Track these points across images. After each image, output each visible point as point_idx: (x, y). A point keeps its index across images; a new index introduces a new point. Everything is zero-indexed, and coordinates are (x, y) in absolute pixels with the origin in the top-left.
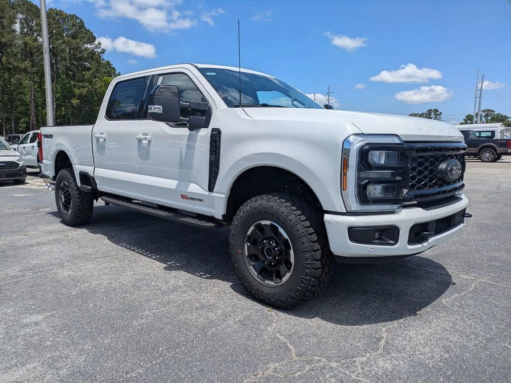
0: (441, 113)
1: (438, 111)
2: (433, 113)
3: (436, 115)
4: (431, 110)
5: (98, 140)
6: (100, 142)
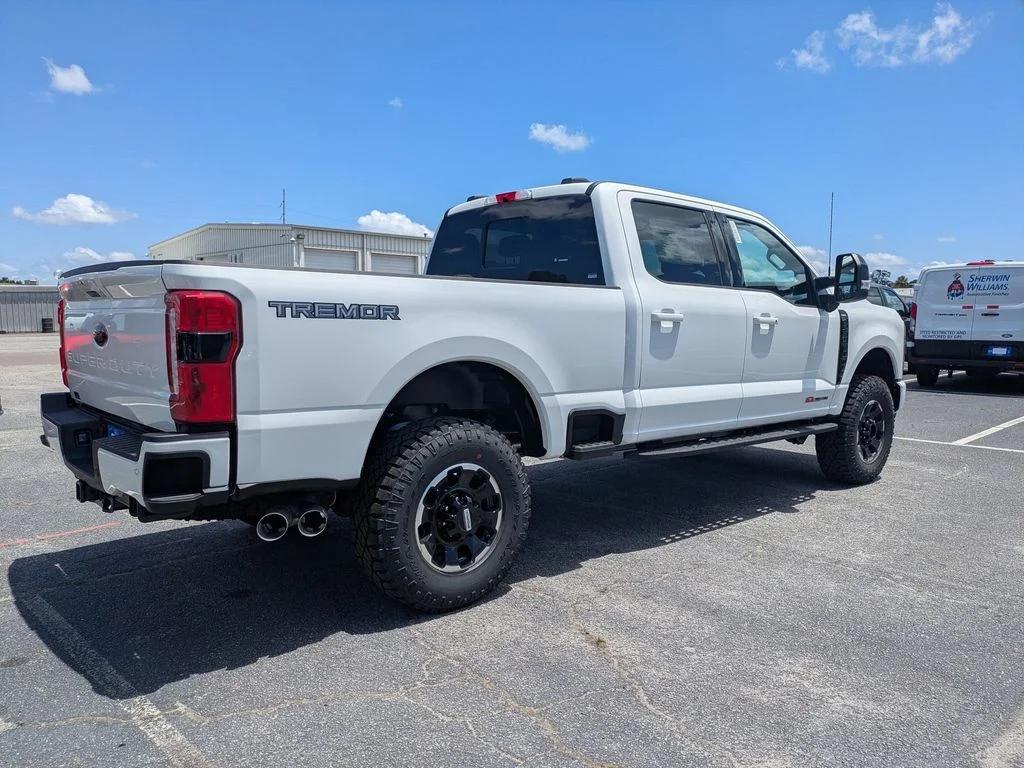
5: (656, 322)
6: (662, 331)
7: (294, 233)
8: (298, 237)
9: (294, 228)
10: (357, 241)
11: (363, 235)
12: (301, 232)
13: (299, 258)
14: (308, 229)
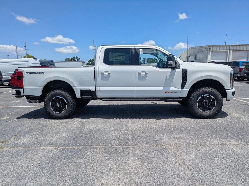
0: (79, 58)
1: (78, 58)
2: (76, 58)
3: (77, 59)
4: (75, 57)
5: (102, 74)
6: (104, 75)
7: (208, 48)
8: (209, 49)
9: (208, 46)
10: (228, 48)
11: (229, 46)
12: (210, 47)
13: (209, 54)
14: (212, 46)
